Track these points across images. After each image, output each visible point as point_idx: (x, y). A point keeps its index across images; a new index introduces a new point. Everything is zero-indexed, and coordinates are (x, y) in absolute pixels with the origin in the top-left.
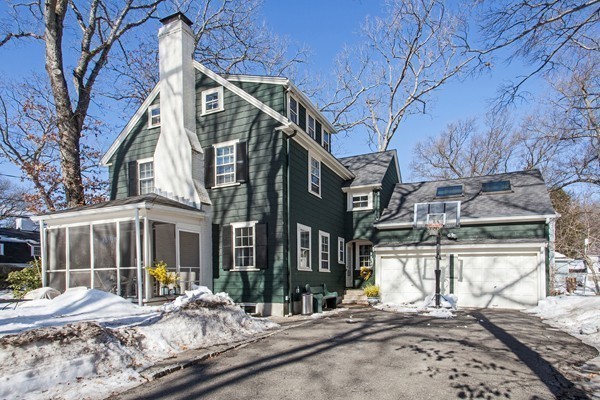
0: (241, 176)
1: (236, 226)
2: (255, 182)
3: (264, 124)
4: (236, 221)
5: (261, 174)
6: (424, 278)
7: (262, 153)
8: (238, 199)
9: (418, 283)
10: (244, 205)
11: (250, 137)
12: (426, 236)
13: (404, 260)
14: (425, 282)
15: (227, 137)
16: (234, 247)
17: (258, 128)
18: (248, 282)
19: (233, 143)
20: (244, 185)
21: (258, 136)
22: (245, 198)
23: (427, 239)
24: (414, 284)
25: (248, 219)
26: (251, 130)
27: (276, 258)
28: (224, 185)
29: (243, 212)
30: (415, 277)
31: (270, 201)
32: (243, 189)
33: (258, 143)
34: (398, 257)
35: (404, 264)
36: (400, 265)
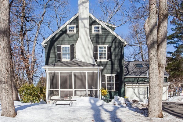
0: (109, 58)
1: (107, 75)
2: (114, 61)
3: (117, 42)
4: (107, 74)
5: (117, 58)
6: (140, 94)
7: (117, 51)
8: (108, 66)
9: (138, 96)
10: (110, 68)
11: (112, 45)
12: (139, 81)
13: (134, 88)
14: (140, 95)
15: (104, 43)
16: (106, 83)
17: (115, 42)
18: (112, 95)
19: (106, 46)
20: (110, 61)
21: (115, 45)
22: (111, 66)
23: (139, 82)
24: (137, 96)
25: (112, 73)
26: (112, 43)
27: (122, 87)
28: (102, 60)
29: (110, 71)
30: (137, 94)
31: (120, 68)
32: (110, 63)
33: (115, 48)
34: (132, 87)
35: (134, 90)
36: (133, 90)
